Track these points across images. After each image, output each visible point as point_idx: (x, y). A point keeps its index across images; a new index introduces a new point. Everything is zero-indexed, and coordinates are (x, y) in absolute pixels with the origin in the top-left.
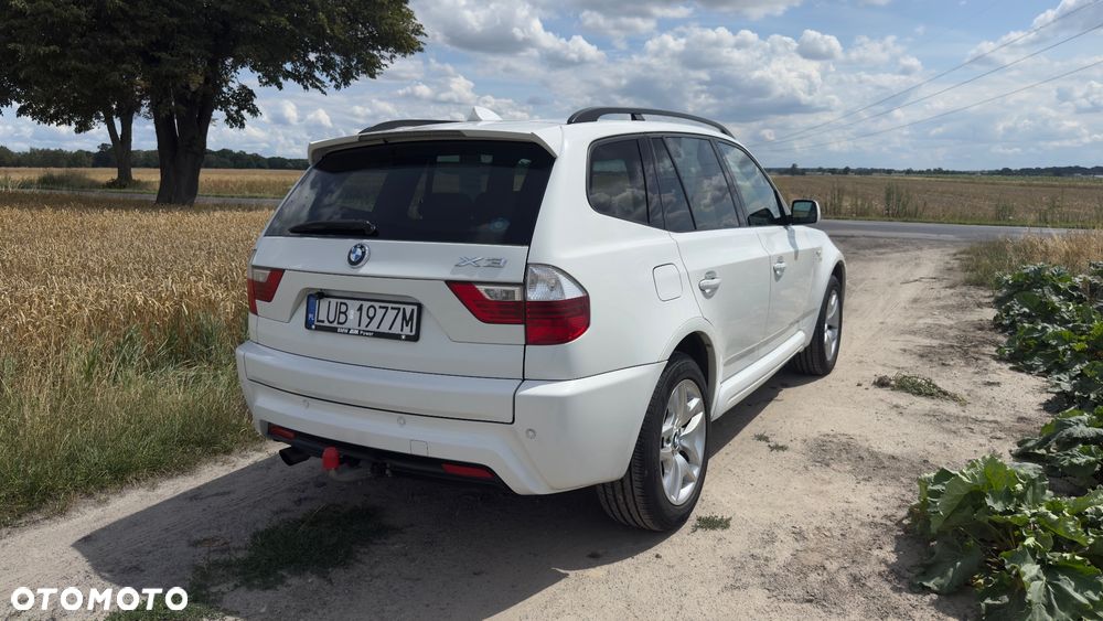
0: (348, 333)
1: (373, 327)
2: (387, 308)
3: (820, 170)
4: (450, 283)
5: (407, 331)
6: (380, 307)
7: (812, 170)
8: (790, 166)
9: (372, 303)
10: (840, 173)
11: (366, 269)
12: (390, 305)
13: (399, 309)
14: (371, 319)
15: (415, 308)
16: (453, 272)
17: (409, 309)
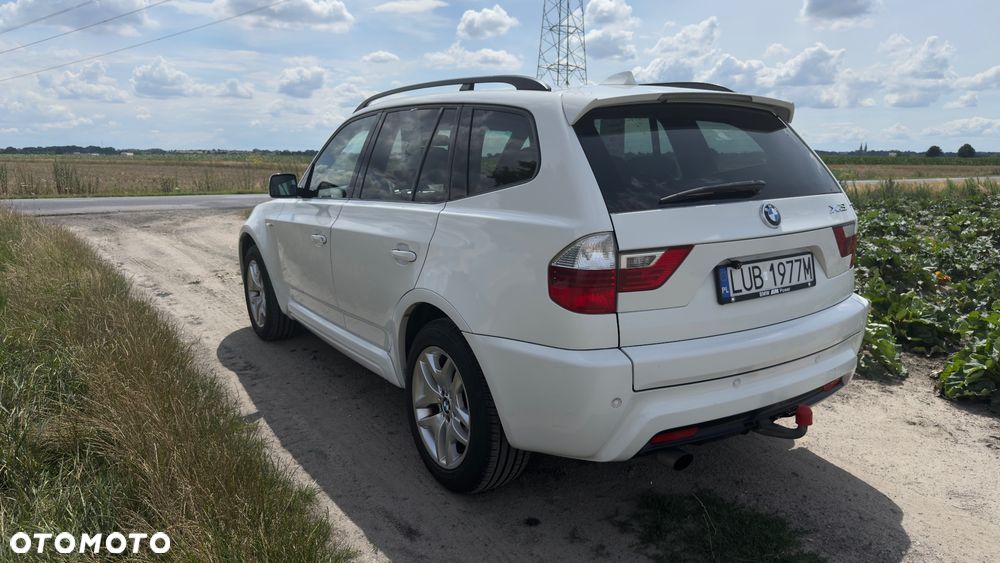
0: (770, 295)
1: (786, 282)
2: (792, 262)
4: (834, 228)
5: (809, 277)
6: (787, 263)
9: (781, 261)
11: (783, 227)
12: (793, 259)
13: (800, 260)
14: (783, 275)
15: (810, 256)
17: (806, 258)
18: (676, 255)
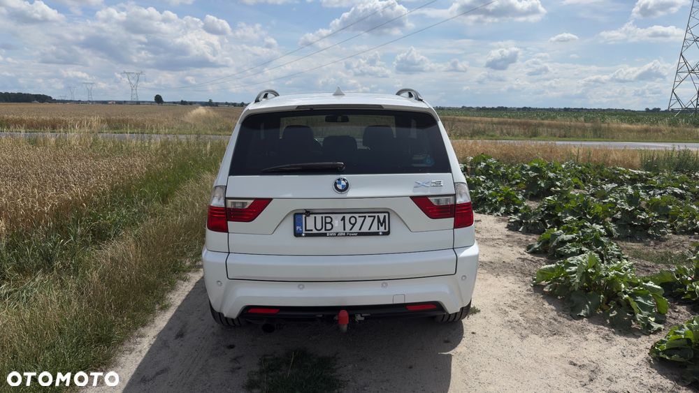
0: (336, 235)
1: (356, 229)
2: (365, 217)
3: (227, 103)
4: (413, 198)
5: (382, 229)
6: (359, 217)
7: (222, 104)
8: (208, 101)
9: (354, 215)
10: (238, 106)
11: (350, 193)
12: (367, 215)
13: (374, 217)
14: (354, 225)
15: (387, 215)
16: (414, 191)
17: (382, 216)
18: (260, 204)
